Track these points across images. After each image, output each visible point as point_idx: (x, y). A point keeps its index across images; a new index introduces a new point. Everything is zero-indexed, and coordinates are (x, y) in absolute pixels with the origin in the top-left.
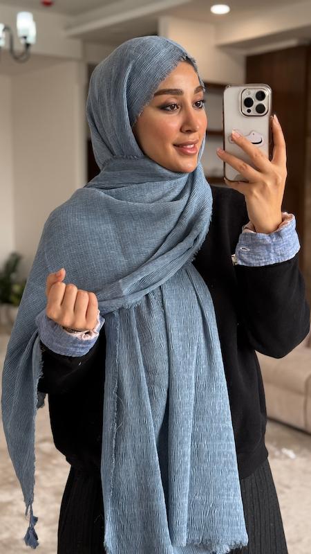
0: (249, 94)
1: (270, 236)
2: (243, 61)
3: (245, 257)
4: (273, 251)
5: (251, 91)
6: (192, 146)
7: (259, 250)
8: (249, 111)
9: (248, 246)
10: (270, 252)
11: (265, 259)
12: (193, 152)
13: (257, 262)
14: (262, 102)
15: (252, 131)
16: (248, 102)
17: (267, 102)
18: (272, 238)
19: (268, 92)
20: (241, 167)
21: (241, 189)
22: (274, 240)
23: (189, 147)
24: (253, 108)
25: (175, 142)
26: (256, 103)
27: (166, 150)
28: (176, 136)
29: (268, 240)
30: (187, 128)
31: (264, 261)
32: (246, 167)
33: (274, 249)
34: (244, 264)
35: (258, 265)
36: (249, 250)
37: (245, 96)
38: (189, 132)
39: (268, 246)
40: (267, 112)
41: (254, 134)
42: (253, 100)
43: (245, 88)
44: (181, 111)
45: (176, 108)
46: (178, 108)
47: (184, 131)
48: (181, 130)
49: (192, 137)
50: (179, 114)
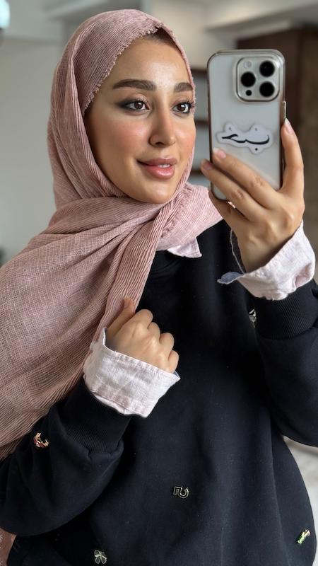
5: (251, 61)
6: (165, 166)
8: (249, 93)
12: (169, 174)
14: (269, 79)
15: (254, 124)
16: (248, 79)
17: (277, 80)
19: (279, 62)
23: (161, 166)
24: (255, 89)
25: (140, 158)
26: (260, 80)
27: (125, 167)
28: (142, 149)
30: (158, 139)
32: (242, 195)
37: (243, 69)
38: (161, 144)
40: (277, 96)
41: (256, 129)
42: (256, 75)
43: (242, 56)
44: (151, 113)
45: (144, 107)
46: (147, 108)
47: (154, 143)
48: (149, 141)
49: (165, 154)
50: (148, 117)
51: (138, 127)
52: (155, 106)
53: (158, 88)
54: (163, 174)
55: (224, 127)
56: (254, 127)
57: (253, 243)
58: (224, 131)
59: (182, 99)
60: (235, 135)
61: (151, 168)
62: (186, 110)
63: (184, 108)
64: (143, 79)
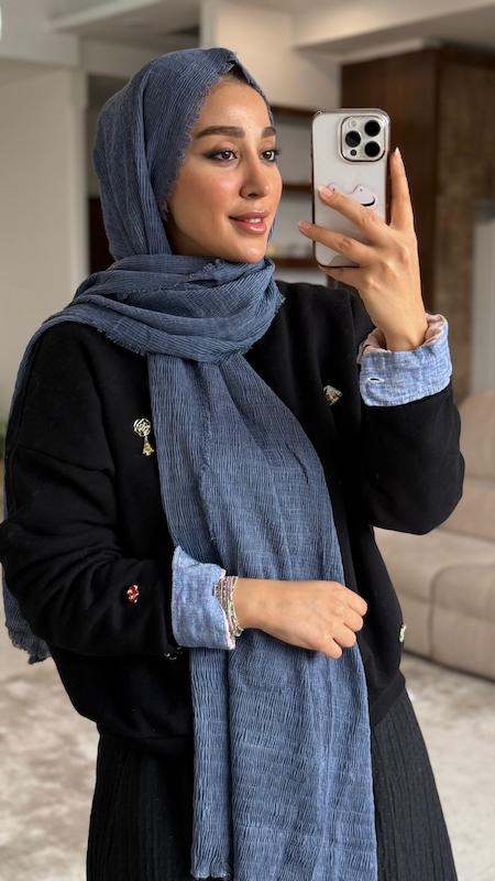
0: (354, 125)
1: (414, 353)
2: (335, 74)
3: (377, 393)
4: (421, 378)
5: (357, 121)
6: (258, 220)
7: (399, 378)
8: (353, 153)
9: (380, 374)
10: (417, 380)
11: (409, 392)
12: (259, 230)
13: (397, 398)
14: (375, 139)
15: (358, 185)
16: (353, 138)
17: (382, 139)
18: (420, 358)
19: (384, 121)
20: (341, 245)
21: (348, 278)
22: (423, 362)
23: (252, 221)
24: (359, 149)
25: (232, 213)
26: (365, 139)
27: (216, 226)
28: (234, 203)
29: (415, 363)
30: (251, 190)
31: (407, 395)
32: (349, 243)
33: (423, 374)
34: (376, 404)
35: (399, 403)
36: (383, 380)
37: (347, 129)
38: (254, 196)
39: (413, 371)
40: (382, 157)
41: (361, 190)
42: (361, 135)
43: (347, 115)
44: (240, 161)
45: (232, 156)
46: (235, 155)
47: (245, 195)
48: (241, 194)
49: (257, 206)
50: (238, 166)
52: (243, 154)
54: (256, 230)
56: (358, 189)
59: (268, 146)
61: (242, 224)
62: (272, 158)
63: (271, 156)
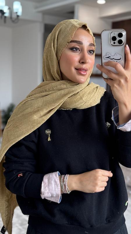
5: (115, 33)
6: (84, 71)
8: (114, 43)
12: (85, 74)
14: (121, 39)
15: (116, 53)
16: (114, 39)
17: (124, 39)
19: (124, 33)
23: (82, 71)
24: (116, 42)
26: (118, 39)
27: (70, 70)
37: (112, 35)
38: (83, 63)
40: (124, 44)
41: (117, 55)
42: (117, 37)
43: (112, 31)
44: (81, 52)
45: (78, 50)
46: (79, 50)
47: (81, 62)
48: (79, 62)
49: (84, 66)
50: (80, 54)
51: (76, 57)
52: (82, 50)
53: (84, 44)
54: (83, 73)
55: (106, 54)
57: (116, 87)
58: (106, 56)
59: (91, 49)
60: (110, 57)
61: (79, 71)
62: (92, 53)
63: (92, 52)
64: (79, 40)
